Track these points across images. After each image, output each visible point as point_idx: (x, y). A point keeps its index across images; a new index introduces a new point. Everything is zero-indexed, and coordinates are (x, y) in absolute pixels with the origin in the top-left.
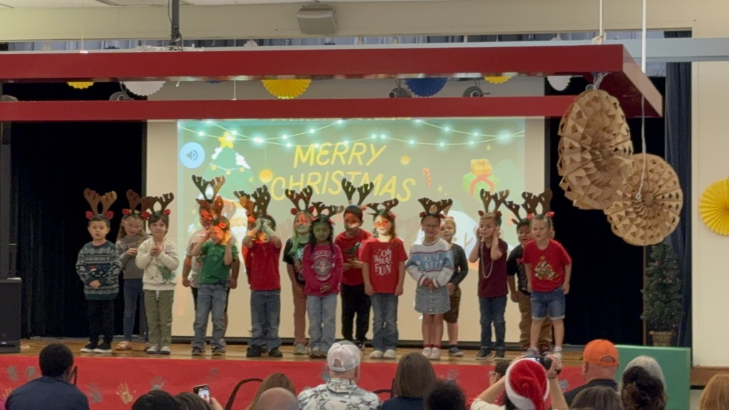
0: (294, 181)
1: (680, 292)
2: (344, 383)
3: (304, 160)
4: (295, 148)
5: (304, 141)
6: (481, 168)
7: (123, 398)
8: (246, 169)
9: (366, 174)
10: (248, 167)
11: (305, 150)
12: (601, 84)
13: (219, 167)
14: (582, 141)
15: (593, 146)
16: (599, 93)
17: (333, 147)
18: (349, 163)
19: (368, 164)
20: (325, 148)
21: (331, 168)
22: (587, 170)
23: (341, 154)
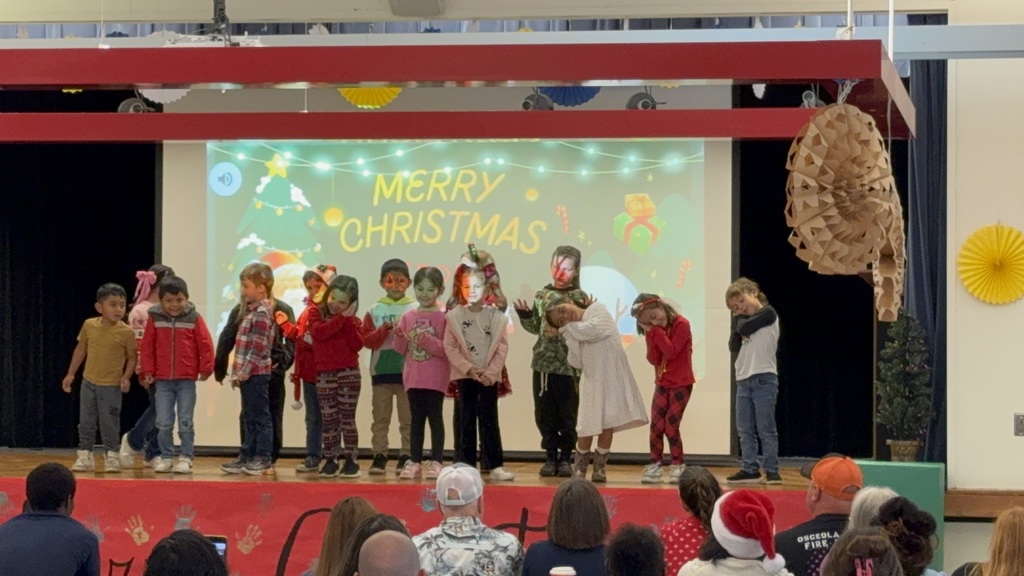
0: (374, 225)
1: (928, 385)
2: (466, 522)
3: (388, 194)
4: (376, 177)
5: (388, 167)
6: (640, 206)
7: (135, 536)
8: (305, 207)
9: (477, 214)
10: (308, 205)
11: (389, 181)
12: (849, 95)
13: (267, 204)
14: (823, 178)
15: (837, 185)
16: (845, 109)
17: (430, 176)
18: (453, 199)
19: (479, 200)
20: (419, 178)
21: (426, 206)
22: (827, 218)
23: (440, 186)
